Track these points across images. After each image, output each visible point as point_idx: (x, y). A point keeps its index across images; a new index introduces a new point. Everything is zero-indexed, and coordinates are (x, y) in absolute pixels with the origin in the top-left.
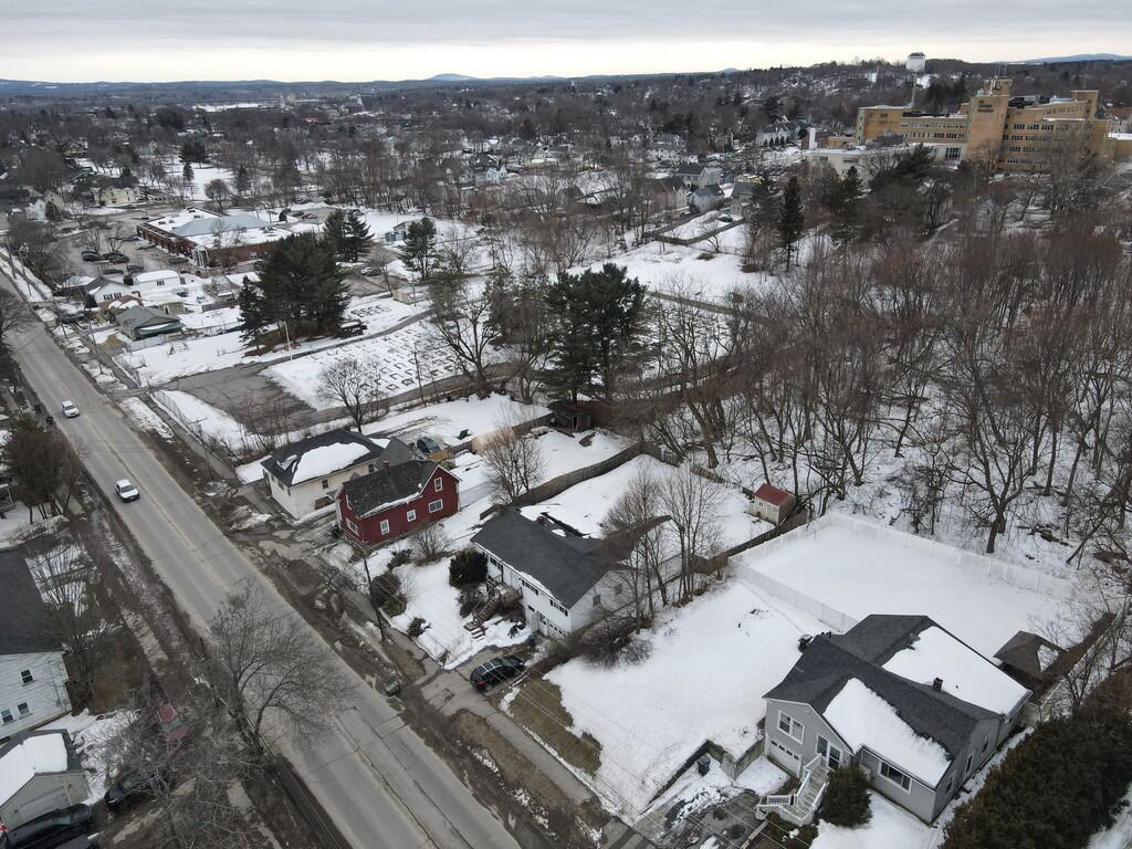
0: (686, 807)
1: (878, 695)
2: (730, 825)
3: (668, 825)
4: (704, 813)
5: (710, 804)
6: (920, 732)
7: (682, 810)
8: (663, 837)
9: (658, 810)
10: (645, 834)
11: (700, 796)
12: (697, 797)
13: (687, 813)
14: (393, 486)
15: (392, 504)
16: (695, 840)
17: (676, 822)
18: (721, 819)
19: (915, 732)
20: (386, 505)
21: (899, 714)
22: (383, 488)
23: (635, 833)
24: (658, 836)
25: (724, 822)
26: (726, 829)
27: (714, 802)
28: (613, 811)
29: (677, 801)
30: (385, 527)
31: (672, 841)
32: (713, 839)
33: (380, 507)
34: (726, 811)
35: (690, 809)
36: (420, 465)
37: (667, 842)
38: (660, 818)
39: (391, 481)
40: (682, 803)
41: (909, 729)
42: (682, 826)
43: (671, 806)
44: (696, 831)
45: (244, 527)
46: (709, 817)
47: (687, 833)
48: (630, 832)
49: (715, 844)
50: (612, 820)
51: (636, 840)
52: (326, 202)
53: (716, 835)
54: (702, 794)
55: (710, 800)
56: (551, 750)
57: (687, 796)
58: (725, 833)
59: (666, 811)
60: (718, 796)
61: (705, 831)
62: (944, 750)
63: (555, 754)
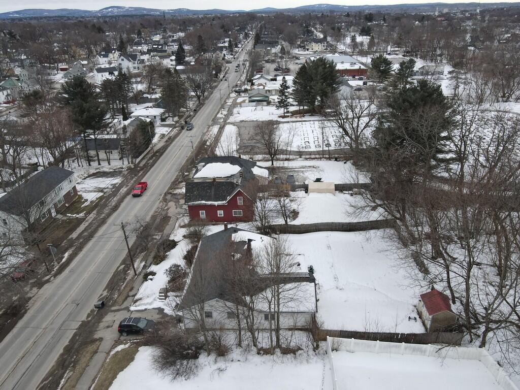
14: (213, 193)
15: (206, 202)
20: (203, 202)
22: (207, 192)
30: (203, 214)
33: (199, 202)
36: (235, 185)
39: (213, 190)
45: (175, 192)
52: (403, 56)
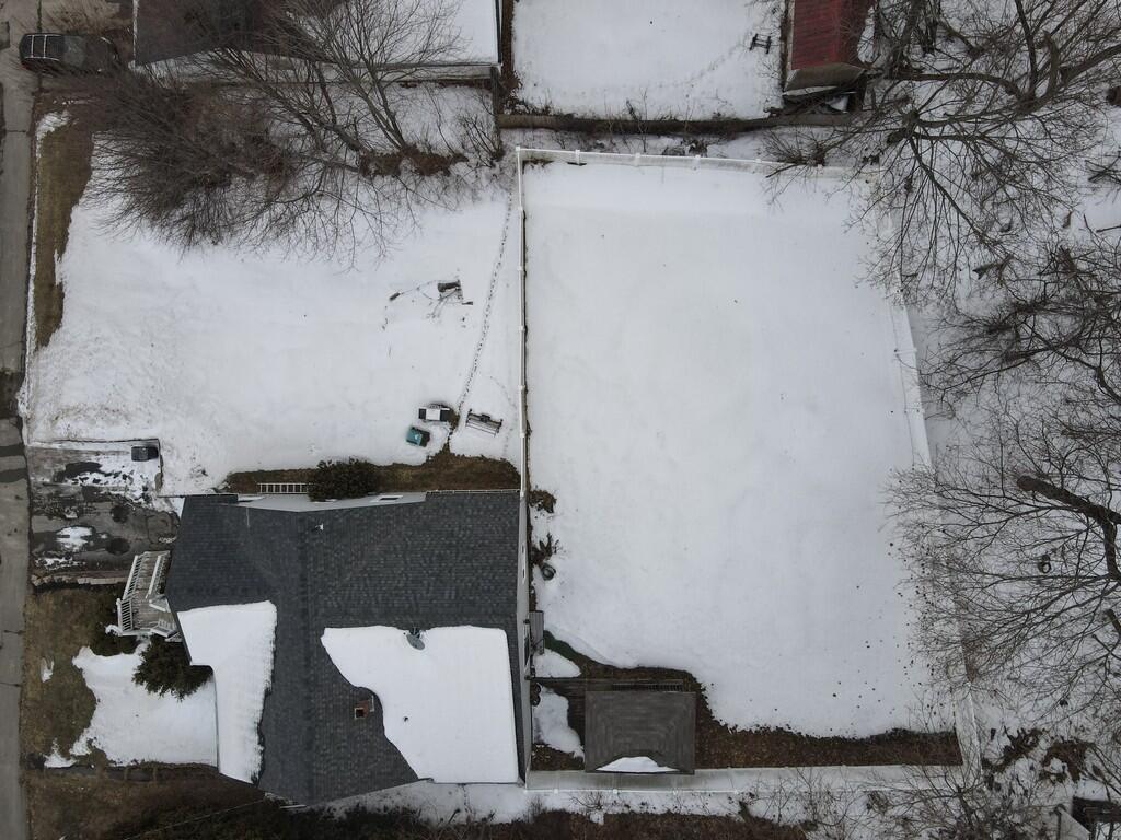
0: (96, 475)
1: (274, 653)
2: (116, 534)
3: (60, 476)
4: (106, 498)
5: (122, 493)
6: (261, 730)
7: (88, 474)
8: (45, 484)
9: (66, 451)
10: (31, 466)
11: (120, 478)
12: (116, 475)
13: (89, 482)
16: (72, 516)
17: (70, 482)
18: (117, 519)
19: (260, 724)
21: (268, 693)
23: (23, 454)
24: (40, 480)
25: (116, 525)
26: (109, 535)
27: (128, 496)
28: (22, 409)
29: (94, 459)
31: (50, 496)
32: (87, 532)
34: (130, 517)
35: (96, 481)
37: (45, 492)
38: (60, 461)
40: (95, 468)
41: (258, 715)
42: (73, 490)
43: (84, 458)
44: (80, 508)
46: (107, 506)
47: (70, 501)
48: (18, 449)
49: (85, 538)
50: (13, 420)
51: (15, 462)
53: (94, 530)
54: (125, 477)
55: (126, 489)
56: (33, 262)
57: (108, 465)
58: (104, 537)
59: (73, 459)
60: (138, 493)
61: (86, 517)
62: (258, 769)
63: (33, 272)
